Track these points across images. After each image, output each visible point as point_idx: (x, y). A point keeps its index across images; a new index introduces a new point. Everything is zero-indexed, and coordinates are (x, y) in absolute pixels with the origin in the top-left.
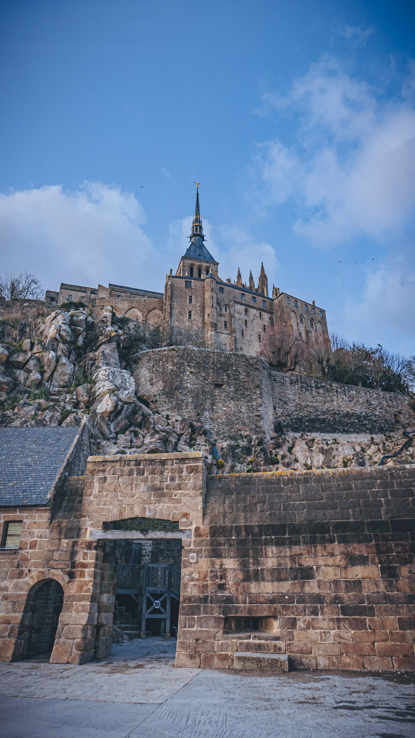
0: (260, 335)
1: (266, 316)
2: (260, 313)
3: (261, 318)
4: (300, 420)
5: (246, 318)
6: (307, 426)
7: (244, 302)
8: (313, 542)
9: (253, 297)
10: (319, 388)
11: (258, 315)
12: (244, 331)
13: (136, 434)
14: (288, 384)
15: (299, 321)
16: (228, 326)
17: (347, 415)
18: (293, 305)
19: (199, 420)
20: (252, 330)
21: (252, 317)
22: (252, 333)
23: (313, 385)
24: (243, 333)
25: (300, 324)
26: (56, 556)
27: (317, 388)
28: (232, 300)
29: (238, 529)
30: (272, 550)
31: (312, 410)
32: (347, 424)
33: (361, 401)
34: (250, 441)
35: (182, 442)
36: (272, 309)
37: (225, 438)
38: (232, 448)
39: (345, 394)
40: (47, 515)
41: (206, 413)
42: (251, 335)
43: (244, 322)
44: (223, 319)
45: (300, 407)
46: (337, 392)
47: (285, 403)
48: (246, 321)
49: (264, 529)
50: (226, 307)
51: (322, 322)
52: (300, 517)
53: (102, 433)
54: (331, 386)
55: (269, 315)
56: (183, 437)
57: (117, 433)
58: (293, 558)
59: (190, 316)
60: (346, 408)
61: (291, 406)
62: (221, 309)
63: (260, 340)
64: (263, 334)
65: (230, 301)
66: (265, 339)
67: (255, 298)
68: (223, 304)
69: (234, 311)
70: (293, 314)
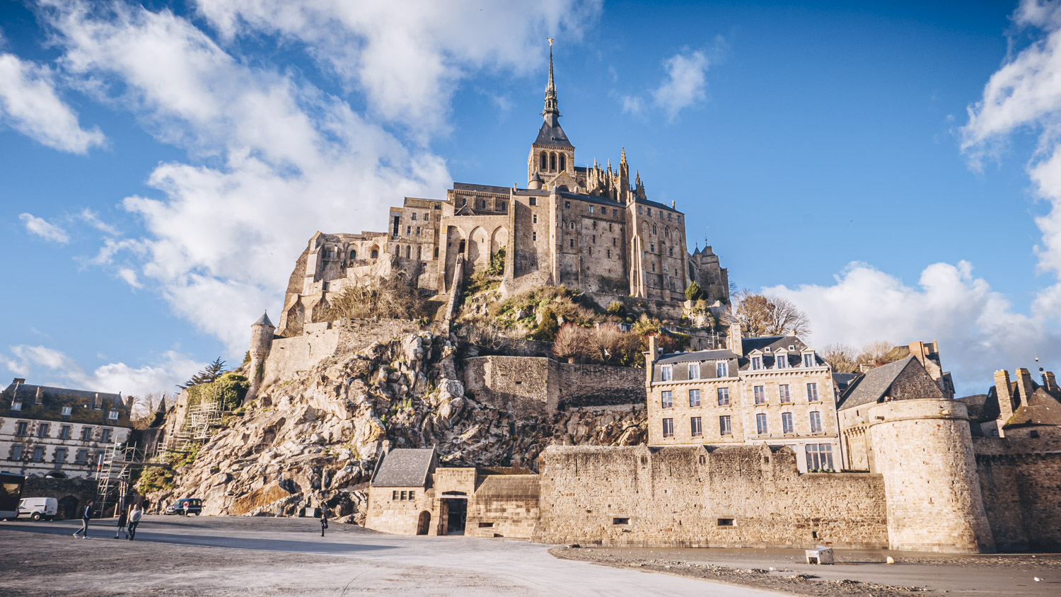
0: (609, 251)
1: (617, 227)
2: (610, 225)
3: (610, 231)
4: (579, 398)
5: (594, 232)
6: (584, 402)
7: (592, 215)
8: (507, 501)
9: (603, 208)
10: (597, 372)
11: (608, 227)
12: (592, 248)
13: (464, 425)
14: (573, 371)
15: (651, 232)
16: (574, 244)
17: (617, 391)
18: (646, 213)
19: (505, 408)
20: (601, 246)
21: (600, 231)
22: (600, 249)
23: (592, 370)
24: (590, 251)
25: (653, 235)
26: (427, 503)
27: (595, 372)
28: (580, 215)
29: (485, 496)
30: (495, 503)
31: (589, 389)
32: (616, 397)
33: (630, 378)
34: (536, 421)
35: (492, 426)
36: (623, 218)
37: (521, 420)
38: (524, 426)
39: (617, 375)
40: (423, 489)
41: (510, 403)
42: (599, 251)
43: (592, 237)
44: (569, 238)
45: (580, 388)
46: (611, 373)
47: (570, 386)
48: (594, 236)
49: (493, 496)
50: (572, 224)
51: (679, 228)
52: (504, 493)
53: (445, 426)
54: (606, 369)
55: (620, 226)
56: (494, 422)
57: (454, 425)
58: (501, 505)
59: (535, 237)
60: (617, 386)
61: (574, 388)
62: (567, 227)
63: (609, 257)
64: (612, 248)
65: (577, 216)
66: (615, 254)
67: (605, 208)
68: (569, 220)
69: (581, 226)
70: (645, 225)
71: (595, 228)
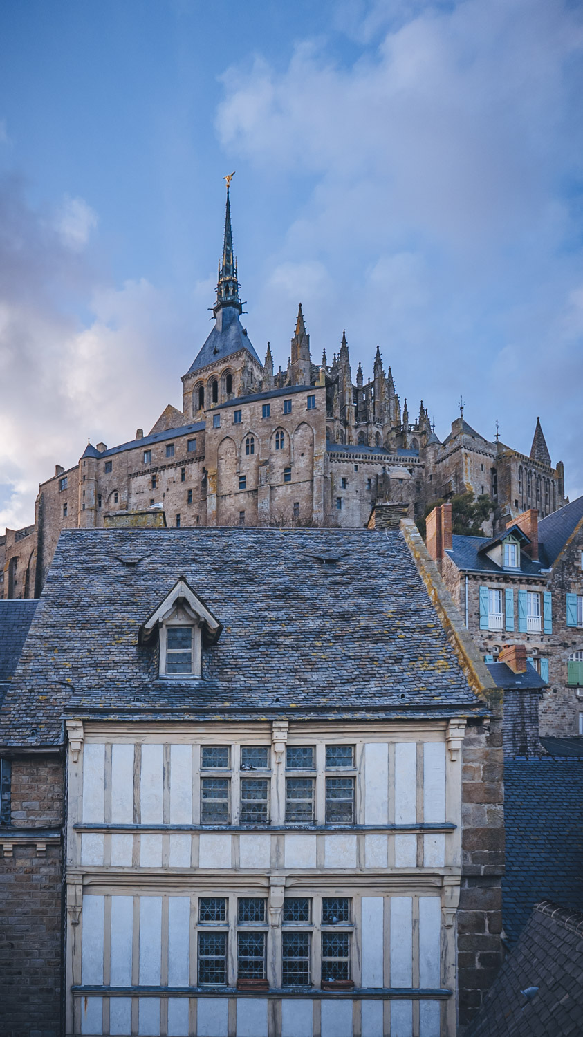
0: (178, 515)
1: (194, 470)
2: (183, 470)
3: (183, 480)
5: (153, 494)
7: (148, 467)
9: (168, 446)
11: (177, 476)
15: (241, 454)
18: (230, 423)
21: (163, 488)
25: (244, 456)
28: (126, 475)
36: (204, 449)
48: (152, 500)
50: (116, 494)
51: (310, 421)
55: (201, 464)
62: (108, 502)
64: (185, 509)
65: (122, 480)
67: (173, 444)
68: (109, 491)
69: (130, 494)
70: (227, 445)
71: (154, 486)
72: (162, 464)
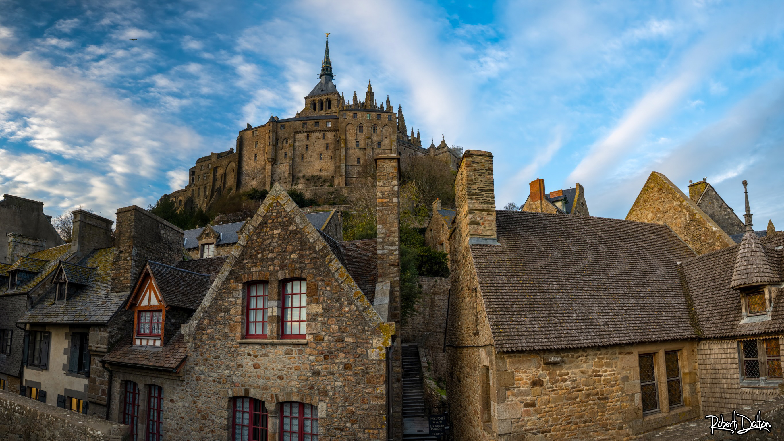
0: (321, 154)
1: (330, 135)
2: (324, 134)
3: (324, 139)
5: (307, 143)
7: (305, 130)
9: (316, 122)
11: (321, 136)
12: (305, 155)
16: (288, 155)
18: (351, 118)
20: (313, 152)
21: (313, 140)
22: (312, 154)
24: (302, 157)
25: (358, 133)
28: (293, 131)
42: (311, 156)
43: (305, 147)
44: (284, 151)
48: (307, 145)
50: (287, 139)
51: (390, 125)
55: (334, 133)
59: (256, 157)
62: (282, 143)
63: (321, 159)
64: (325, 152)
65: (290, 134)
66: (327, 156)
67: (318, 122)
68: (283, 138)
69: (295, 141)
70: (349, 127)
71: (308, 139)
72: (313, 129)
